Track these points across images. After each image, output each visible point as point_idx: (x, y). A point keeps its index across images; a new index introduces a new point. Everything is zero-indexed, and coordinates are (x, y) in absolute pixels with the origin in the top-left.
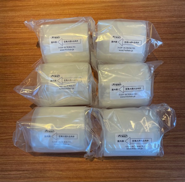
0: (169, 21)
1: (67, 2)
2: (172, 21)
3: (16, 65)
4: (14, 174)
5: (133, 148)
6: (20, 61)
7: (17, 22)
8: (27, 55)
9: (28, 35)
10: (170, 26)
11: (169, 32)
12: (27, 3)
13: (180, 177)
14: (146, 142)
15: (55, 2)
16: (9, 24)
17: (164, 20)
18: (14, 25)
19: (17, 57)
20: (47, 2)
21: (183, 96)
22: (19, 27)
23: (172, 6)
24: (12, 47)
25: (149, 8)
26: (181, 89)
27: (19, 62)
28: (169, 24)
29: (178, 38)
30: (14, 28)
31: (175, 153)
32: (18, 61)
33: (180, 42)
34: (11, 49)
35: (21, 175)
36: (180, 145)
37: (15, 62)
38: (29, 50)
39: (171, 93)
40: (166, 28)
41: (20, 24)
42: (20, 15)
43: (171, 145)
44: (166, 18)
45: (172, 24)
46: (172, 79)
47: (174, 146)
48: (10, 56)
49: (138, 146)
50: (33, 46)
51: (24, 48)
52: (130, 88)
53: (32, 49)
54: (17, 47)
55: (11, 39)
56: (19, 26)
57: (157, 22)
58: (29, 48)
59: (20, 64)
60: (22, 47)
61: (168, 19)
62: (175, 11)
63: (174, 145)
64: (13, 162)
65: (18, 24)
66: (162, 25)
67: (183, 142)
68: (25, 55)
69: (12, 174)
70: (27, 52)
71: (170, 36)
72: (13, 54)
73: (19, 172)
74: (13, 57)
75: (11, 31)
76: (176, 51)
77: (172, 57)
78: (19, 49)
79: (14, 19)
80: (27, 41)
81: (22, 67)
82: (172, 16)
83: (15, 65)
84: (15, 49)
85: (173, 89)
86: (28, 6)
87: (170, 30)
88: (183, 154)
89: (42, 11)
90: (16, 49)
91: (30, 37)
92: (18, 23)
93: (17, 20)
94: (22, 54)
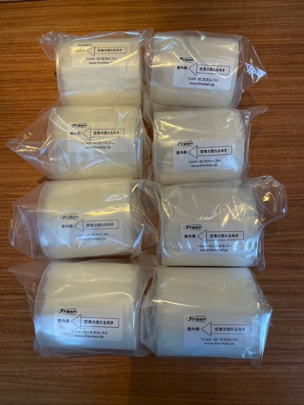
0: (280, 43)
1: (104, 11)
2: (284, 43)
3: (14, 117)
4: (10, 300)
5: (212, 248)
6: (22, 110)
7: (17, 44)
8: (33, 100)
9: (37, 67)
10: (281, 51)
11: (280, 61)
12: (36, 13)
13: (293, 307)
14: (233, 238)
15: (83, 11)
16: (5, 47)
17: (271, 41)
18: (12, 48)
19: (17, 102)
20: (69, 11)
21: (302, 170)
22: (22, 53)
23: (285, 18)
24: (8, 85)
25: (245, 21)
26: (298, 158)
27: (20, 111)
28: (279, 47)
29: (294, 72)
30: (13, 53)
31: (285, 267)
32: (19, 109)
33: (297, 78)
34: (7, 89)
35: (21, 301)
36: (294, 252)
37: (13, 112)
38: (38, 91)
39: (281, 166)
40: (275, 55)
41: (22, 48)
42: (22, 32)
43: (279, 253)
44: (274, 38)
45: (285, 49)
46: (283, 142)
47: (285, 255)
48: (5, 101)
49: (220, 246)
50: (44, 84)
51: (29, 88)
52: (207, 149)
53: (44, 89)
54: (16, 87)
55: (6, 72)
56: (21, 51)
57: (259, 44)
58: (37, 88)
59: (22, 114)
60: (26, 87)
61: (278, 39)
62: (290, 26)
63: (285, 252)
64: (9, 279)
65: (20, 48)
66: (267, 49)
67: (299, 249)
68: (30, 100)
69: (6, 300)
70: (33, 95)
71: (280, 68)
72: (10, 99)
73: (18, 296)
74: (10, 103)
75: (8, 58)
76: (291, 94)
77: (285, 104)
78: (21, 90)
79: (13, 39)
80: (35, 76)
81: (25, 120)
82: (285, 35)
83: (12, 117)
84: (13, 89)
85: (284, 158)
86: (37, 17)
87: (281, 57)
88: (299, 268)
89: (61, 25)
90: (16, 90)
91: (39, 69)
92: (20, 46)
93: (18, 41)
94: (25, 99)
